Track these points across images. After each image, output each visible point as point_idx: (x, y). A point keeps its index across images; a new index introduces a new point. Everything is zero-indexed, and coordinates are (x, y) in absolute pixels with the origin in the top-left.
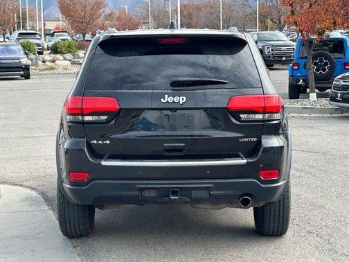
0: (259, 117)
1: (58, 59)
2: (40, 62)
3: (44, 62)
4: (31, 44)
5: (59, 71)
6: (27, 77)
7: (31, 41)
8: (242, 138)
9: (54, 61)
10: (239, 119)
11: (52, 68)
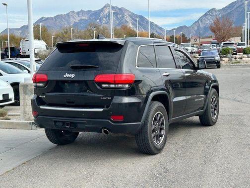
0: (112, 86)
1: (244, 57)
2: (233, 59)
3: (236, 59)
4: (230, 49)
5: (242, 64)
6: (219, 67)
7: (230, 47)
8: (103, 97)
9: (241, 58)
10: (101, 87)
11: (239, 62)
